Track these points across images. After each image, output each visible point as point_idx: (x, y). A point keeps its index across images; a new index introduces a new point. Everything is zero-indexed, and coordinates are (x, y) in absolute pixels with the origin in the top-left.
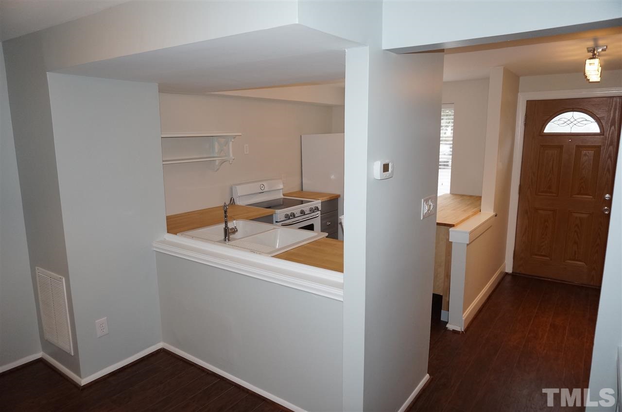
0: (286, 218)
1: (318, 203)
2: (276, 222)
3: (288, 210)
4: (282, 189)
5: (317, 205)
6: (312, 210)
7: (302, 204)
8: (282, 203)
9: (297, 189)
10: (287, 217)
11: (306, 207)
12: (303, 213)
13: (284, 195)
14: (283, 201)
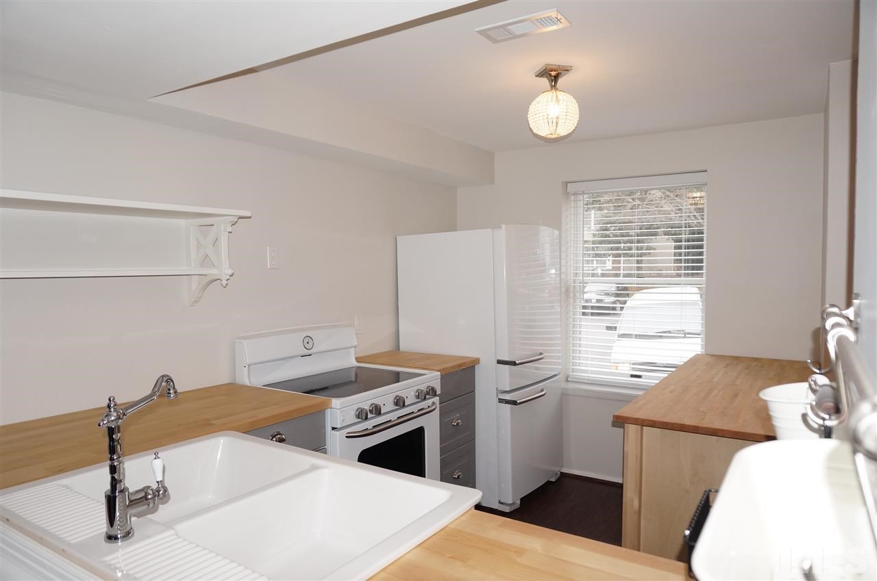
0: (358, 417)
1: (432, 378)
2: (333, 429)
3: (364, 399)
4: (355, 347)
5: (432, 384)
6: (422, 396)
7: (398, 381)
8: (353, 379)
9: (386, 347)
10: (362, 415)
11: (407, 389)
12: (399, 402)
13: (358, 360)
14: (356, 375)
